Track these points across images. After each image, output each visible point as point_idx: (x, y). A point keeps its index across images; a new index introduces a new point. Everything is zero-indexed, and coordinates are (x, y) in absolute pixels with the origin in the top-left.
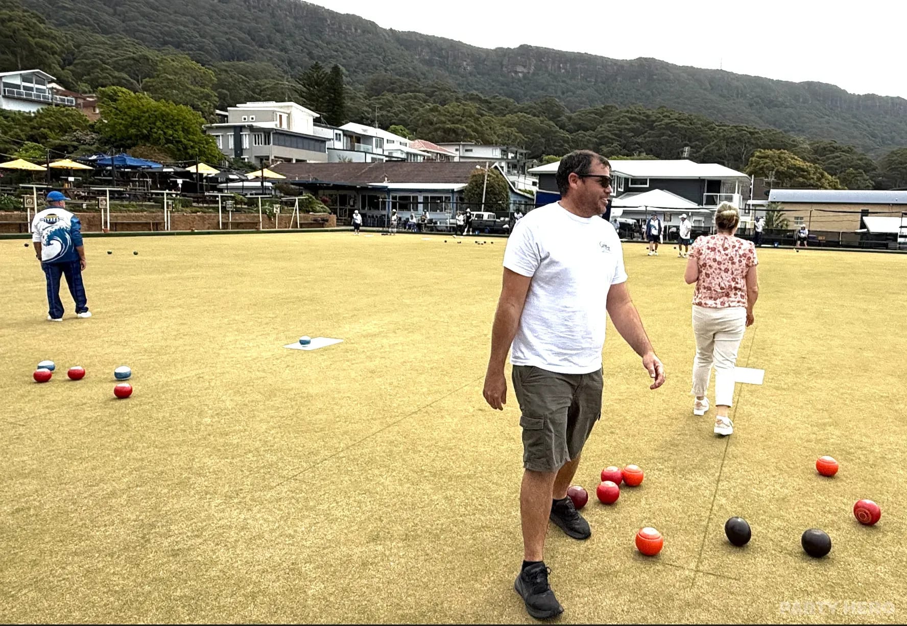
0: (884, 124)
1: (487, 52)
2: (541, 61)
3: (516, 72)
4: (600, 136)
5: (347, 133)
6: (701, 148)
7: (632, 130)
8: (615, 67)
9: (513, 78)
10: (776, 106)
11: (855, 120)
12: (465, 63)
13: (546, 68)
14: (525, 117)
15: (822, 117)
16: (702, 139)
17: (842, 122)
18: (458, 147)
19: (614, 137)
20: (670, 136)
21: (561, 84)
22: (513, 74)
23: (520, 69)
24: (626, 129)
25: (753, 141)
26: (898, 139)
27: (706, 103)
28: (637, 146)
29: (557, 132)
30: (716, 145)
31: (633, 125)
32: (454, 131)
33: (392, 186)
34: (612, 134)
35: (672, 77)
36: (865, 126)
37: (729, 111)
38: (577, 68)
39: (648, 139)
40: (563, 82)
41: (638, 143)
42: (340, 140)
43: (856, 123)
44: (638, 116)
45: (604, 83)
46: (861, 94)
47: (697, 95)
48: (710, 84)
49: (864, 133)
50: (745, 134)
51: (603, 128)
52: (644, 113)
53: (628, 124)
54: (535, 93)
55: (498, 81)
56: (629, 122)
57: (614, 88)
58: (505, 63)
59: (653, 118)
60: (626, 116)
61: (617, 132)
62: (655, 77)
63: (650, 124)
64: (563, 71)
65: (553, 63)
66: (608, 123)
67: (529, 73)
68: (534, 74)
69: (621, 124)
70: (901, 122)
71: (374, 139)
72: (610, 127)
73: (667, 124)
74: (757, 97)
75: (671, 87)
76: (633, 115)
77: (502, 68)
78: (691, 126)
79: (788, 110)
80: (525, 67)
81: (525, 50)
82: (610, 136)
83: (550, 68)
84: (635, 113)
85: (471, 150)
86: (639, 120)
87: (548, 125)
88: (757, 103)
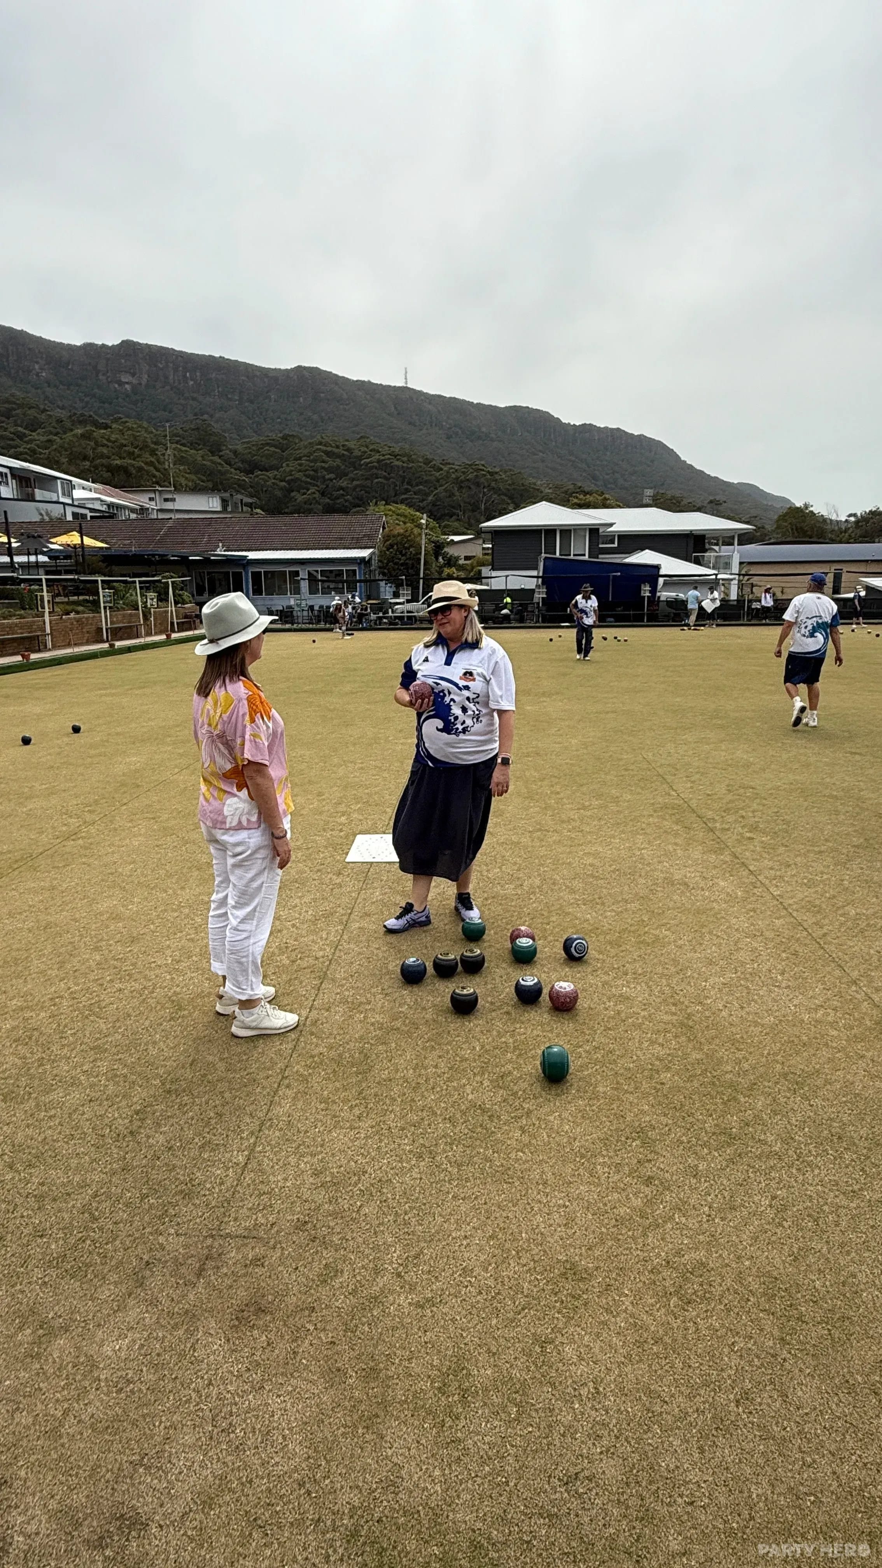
0: (605, 463)
1: (70, 348)
2: (156, 366)
3: (121, 384)
4: (290, 478)
5: (17, 473)
6: (428, 495)
7: (329, 470)
8: (266, 380)
9: (116, 391)
10: (479, 438)
11: (573, 459)
12: (37, 367)
13: (167, 378)
14: (180, 450)
15: (535, 454)
16: (426, 481)
17: (559, 460)
18: (153, 496)
19: (308, 480)
20: (385, 478)
21: (191, 402)
22: (116, 386)
23: (125, 378)
24: (323, 468)
25: (493, 484)
26: (621, 481)
27: (394, 433)
28: (341, 492)
29: (227, 472)
30: (446, 490)
31: (331, 463)
32: (125, 470)
33: (252, 555)
34: (305, 476)
35: (345, 396)
36: (584, 466)
37: (425, 445)
38: (211, 379)
39: (355, 483)
40: (194, 399)
41: (342, 489)
42: (7, 484)
43: (574, 462)
44: (336, 450)
45: (252, 402)
46: (577, 424)
47: (381, 422)
48: (395, 408)
49: (584, 474)
50: (485, 475)
51: (291, 466)
52: (343, 446)
53: (323, 462)
54: (153, 415)
55: (94, 396)
56: (325, 457)
57: (267, 410)
58: (100, 367)
59: (357, 453)
60: (319, 449)
61: (312, 473)
62: (322, 395)
63: (352, 461)
64: (191, 383)
65: (176, 370)
66: (296, 459)
67: (140, 384)
68: (147, 386)
69: (315, 461)
70: (623, 461)
71: (59, 481)
72: (300, 465)
73: (379, 461)
74: (455, 426)
75: (345, 410)
76: (329, 449)
77: (97, 376)
78: (411, 465)
79: (495, 444)
80: (133, 375)
81: (128, 348)
82: (304, 478)
83: (171, 377)
84: (331, 446)
85: (173, 500)
86: (339, 456)
87: (212, 462)
88: (457, 434)
